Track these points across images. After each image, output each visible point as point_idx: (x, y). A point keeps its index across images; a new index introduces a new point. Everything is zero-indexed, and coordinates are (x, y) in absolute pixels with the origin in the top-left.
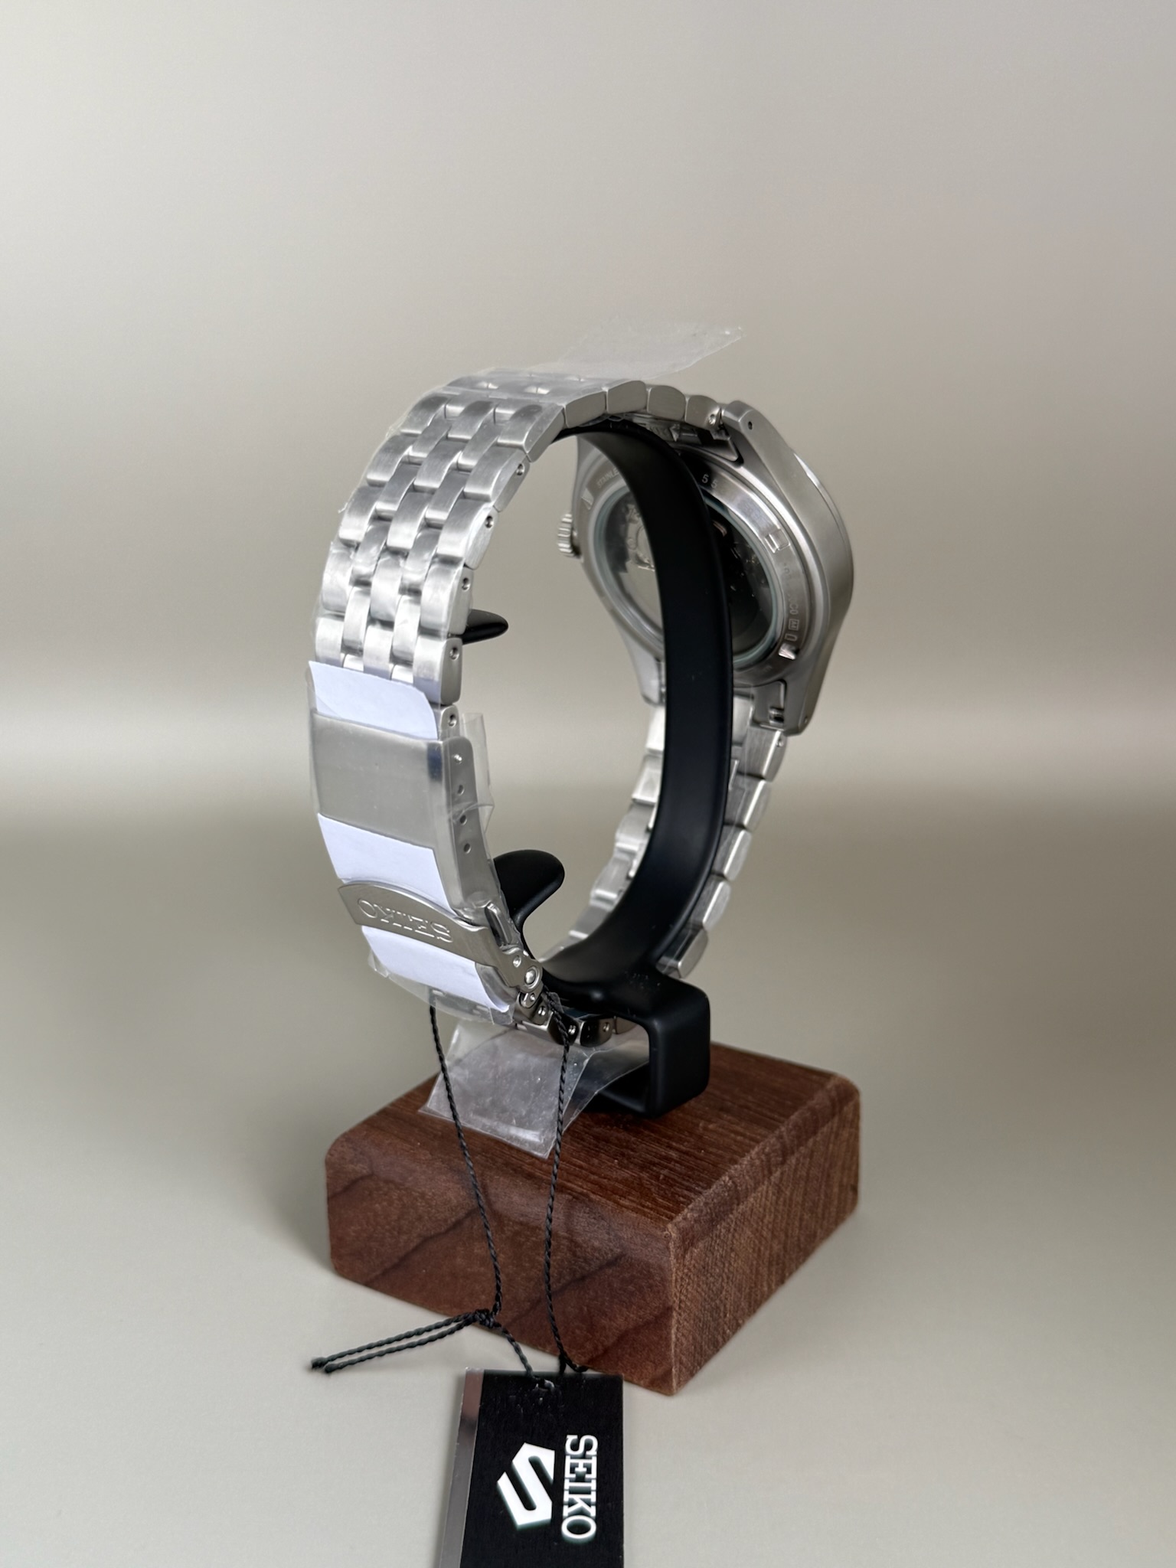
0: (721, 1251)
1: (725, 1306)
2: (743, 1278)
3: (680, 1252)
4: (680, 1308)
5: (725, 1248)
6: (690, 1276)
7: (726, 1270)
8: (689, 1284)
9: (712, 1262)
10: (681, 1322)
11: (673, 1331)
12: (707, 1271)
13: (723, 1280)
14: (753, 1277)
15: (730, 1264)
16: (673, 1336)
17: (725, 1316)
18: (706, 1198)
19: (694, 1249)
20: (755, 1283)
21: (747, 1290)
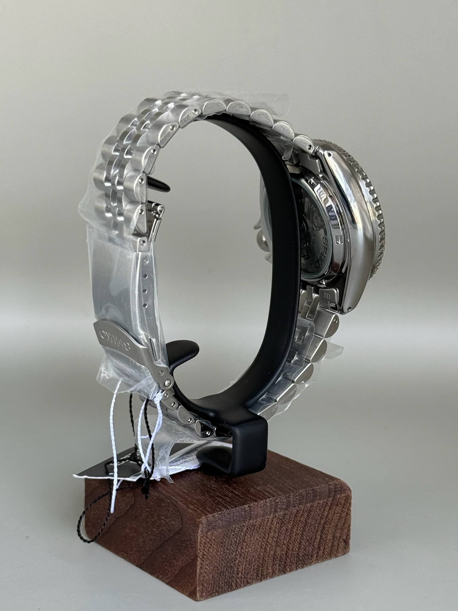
0: (236, 540)
1: (238, 568)
2: (252, 559)
3: (205, 530)
4: (203, 557)
5: (238, 538)
6: (211, 544)
7: (240, 551)
8: (210, 548)
9: (228, 543)
10: (204, 565)
11: (198, 568)
12: (225, 546)
13: (236, 555)
14: (261, 562)
15: (242, 548)
16: (198, 571)
17: (238, 574)
18: (230, 512)
19: (214, 531)
20: (262, 565)
21: (256, 567)
